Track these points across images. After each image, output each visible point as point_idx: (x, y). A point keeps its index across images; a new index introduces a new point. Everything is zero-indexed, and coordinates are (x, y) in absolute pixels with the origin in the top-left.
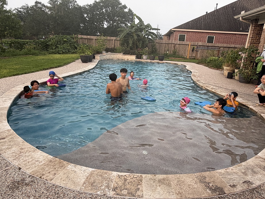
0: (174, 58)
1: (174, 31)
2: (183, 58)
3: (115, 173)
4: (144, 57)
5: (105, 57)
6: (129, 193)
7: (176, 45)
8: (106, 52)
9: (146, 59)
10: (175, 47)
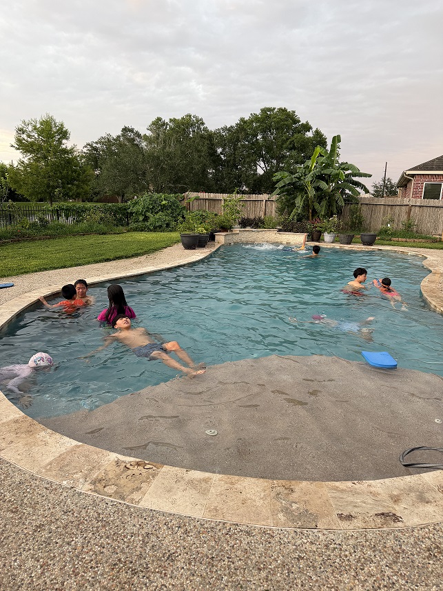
0: (404, 240)
1: (413, 176)
2: (430, 238)
3: (114, 456)
4: (327, 237)
5: (236, 239)
6: (116, 492)
7: (413, 209)
8: (241, 228)
9: (332, 242)
10: (409, 213)
